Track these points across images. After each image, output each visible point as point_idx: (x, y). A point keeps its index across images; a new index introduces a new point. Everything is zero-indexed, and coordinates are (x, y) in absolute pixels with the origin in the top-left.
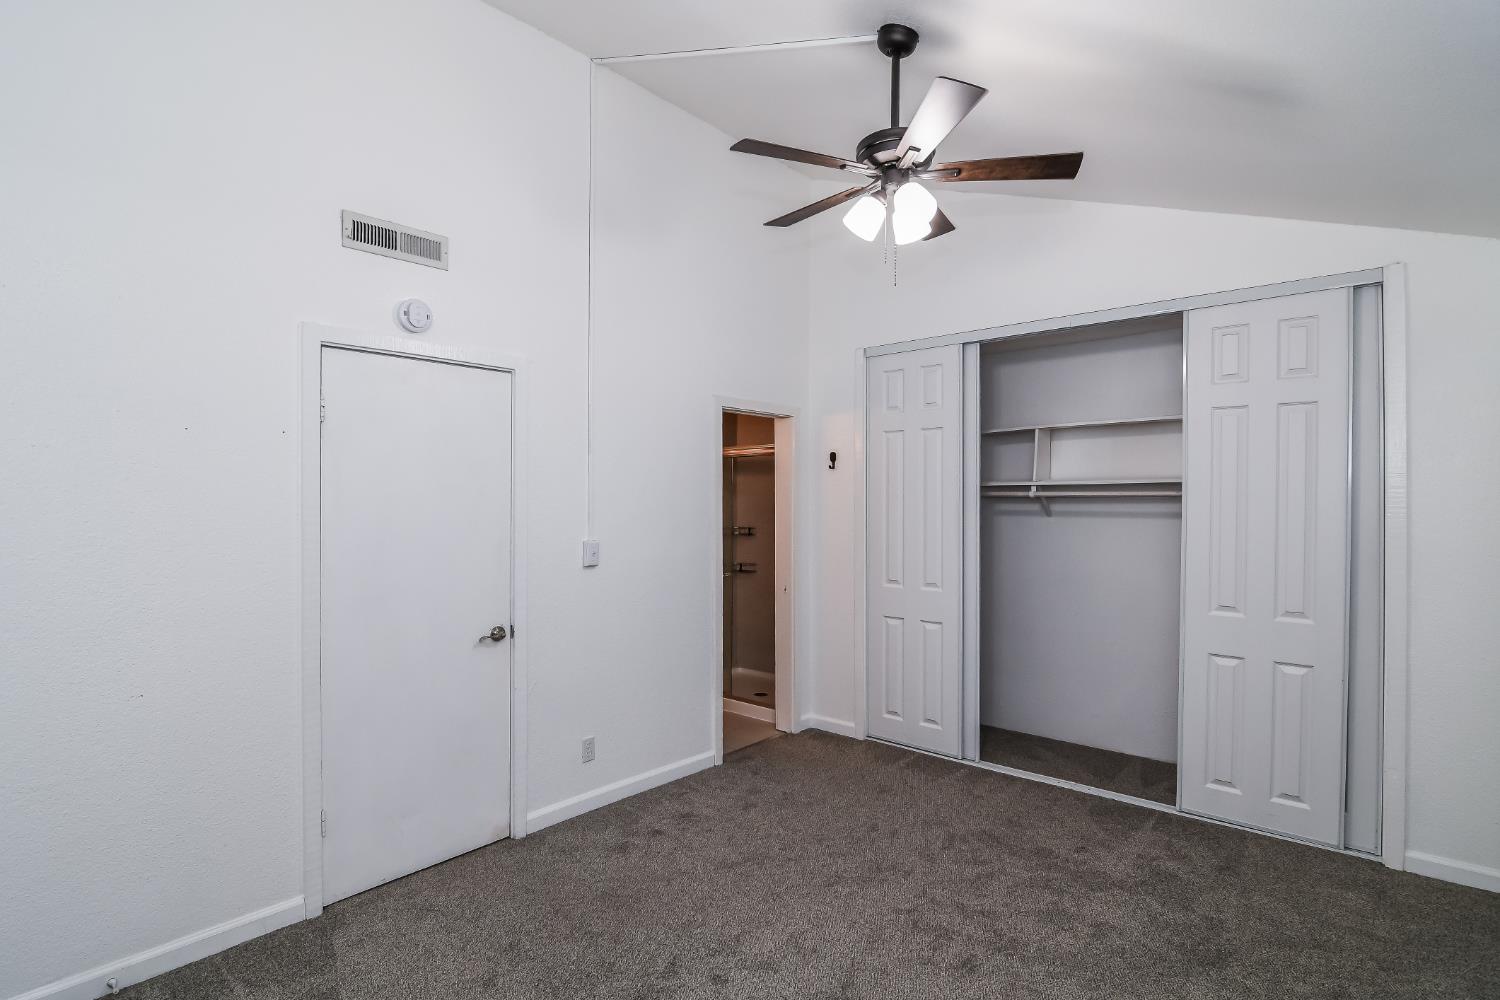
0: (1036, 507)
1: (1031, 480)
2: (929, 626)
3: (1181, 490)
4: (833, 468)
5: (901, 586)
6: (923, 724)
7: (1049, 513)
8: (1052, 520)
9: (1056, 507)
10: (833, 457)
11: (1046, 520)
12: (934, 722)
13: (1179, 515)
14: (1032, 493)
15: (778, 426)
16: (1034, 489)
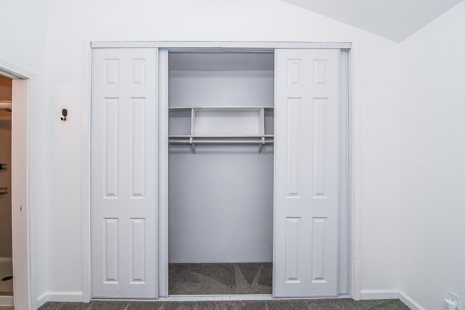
0: (187, 149)
1: (191, 135)
2: (136, 221)
3: (273, 140)
4: (65, 119)
5: (116, 198)
6: (132, 283)
7: (194, 152)
8: (195, 155)
9: (198, 149)
10: (65, 112)
11: (192, 155)
12: (140, 280)
13: (272, 153)
14: (191, 141)
15: (15, 84)
16: (191, 139)
